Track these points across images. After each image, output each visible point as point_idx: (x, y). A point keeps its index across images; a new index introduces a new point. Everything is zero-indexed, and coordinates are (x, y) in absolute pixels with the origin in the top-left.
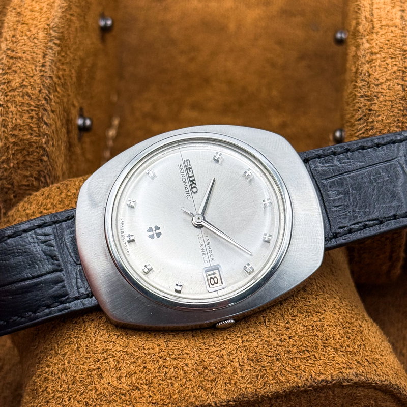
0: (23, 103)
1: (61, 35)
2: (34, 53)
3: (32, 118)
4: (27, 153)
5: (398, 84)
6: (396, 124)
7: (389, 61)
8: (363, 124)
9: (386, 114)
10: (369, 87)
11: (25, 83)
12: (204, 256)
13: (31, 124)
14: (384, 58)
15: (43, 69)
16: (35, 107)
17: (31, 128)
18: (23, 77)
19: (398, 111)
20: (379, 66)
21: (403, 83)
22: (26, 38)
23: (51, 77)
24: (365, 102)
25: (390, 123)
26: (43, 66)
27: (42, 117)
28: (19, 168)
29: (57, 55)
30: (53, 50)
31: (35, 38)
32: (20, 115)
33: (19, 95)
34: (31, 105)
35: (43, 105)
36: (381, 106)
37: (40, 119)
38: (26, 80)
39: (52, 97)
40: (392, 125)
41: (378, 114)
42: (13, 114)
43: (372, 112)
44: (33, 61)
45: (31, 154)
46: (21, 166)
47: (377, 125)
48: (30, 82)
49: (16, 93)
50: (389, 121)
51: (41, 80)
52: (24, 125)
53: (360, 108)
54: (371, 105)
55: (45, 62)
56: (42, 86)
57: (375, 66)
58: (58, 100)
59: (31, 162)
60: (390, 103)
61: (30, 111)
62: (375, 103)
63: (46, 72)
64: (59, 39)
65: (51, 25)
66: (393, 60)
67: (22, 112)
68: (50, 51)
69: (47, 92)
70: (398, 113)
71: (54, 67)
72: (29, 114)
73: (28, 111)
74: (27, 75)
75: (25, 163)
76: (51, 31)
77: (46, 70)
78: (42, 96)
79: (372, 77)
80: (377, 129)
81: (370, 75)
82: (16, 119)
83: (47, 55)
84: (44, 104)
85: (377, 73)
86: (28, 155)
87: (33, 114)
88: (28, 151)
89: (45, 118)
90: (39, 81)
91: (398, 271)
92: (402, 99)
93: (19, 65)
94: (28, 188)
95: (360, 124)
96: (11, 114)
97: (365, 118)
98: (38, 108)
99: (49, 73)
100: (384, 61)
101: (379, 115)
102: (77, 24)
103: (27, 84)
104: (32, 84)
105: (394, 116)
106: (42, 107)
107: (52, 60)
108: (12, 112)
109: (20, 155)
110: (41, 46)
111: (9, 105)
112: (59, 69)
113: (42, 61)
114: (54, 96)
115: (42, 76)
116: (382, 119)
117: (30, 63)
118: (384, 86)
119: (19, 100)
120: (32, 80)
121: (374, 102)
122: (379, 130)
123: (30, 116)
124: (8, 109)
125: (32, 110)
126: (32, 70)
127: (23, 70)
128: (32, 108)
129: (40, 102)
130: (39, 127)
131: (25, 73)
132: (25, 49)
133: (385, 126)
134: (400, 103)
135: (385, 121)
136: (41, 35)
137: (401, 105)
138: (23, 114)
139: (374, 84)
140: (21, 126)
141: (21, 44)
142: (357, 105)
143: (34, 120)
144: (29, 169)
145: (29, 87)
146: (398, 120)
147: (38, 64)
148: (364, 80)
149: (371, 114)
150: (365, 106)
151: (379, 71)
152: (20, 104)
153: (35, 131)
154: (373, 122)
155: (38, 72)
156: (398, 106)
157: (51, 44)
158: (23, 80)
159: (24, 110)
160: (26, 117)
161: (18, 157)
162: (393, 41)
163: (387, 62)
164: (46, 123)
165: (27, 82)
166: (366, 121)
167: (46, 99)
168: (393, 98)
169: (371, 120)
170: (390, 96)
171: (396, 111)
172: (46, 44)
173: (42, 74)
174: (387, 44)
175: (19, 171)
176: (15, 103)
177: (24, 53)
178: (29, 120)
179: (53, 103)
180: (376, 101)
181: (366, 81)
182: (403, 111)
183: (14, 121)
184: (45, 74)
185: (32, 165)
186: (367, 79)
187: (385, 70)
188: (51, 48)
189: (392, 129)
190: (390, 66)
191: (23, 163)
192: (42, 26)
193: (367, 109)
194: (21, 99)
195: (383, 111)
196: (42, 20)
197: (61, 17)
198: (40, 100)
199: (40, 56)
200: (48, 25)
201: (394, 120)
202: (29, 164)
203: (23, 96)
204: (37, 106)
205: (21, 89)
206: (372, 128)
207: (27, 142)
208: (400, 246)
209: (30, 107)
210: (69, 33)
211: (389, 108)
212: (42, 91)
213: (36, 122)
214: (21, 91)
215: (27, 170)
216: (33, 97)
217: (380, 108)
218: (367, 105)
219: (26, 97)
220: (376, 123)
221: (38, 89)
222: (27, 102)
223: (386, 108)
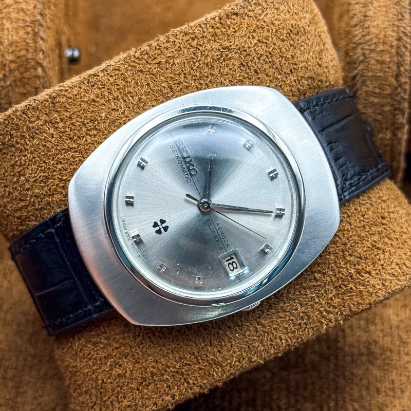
0: (18, 19)
3: (28, 33)
4: (24, 70)
6: (391, 29)
8: (359, 30)
9: (381, 20)
13: (27, 41)
16: (31, 23)
17: (27, 44)
19: (392, 16)
24: (360, 9)
25: (385, 28)
28: (16, 86)
32: (16, 32)
33: (14, 12)
34: (26, 21)
35: (38, 21)
37: (36, 34)
39: (47, 11)
40: (387, 30)
41: (373, 19)
42: (8, 31)
43: (367, 18)
45: (29, 71)
46: (18, 83)
49: (11, 10)
50: (384, 26)
52: (20, 42)
53: (355, 15)
54: (366, 11)
56: (37, 2)
59: (29, 79)
60: (384, 9)
61: (26, 28)
62: (370, 10)
67: (17, 29)
69: (42, 7)
70: (393, 18)
72: (25, 30)
73: (24, 27)
75: (23, 80)
78: (37, 11)
80: (373, 34)
82: (12, 36)
84: (39, 19)
86: (26, 72)
87: (29, 29)
88: (26, 68)
89: (41, 33)
95: (356, 30)
96: (6, 31)
97: (361, 24)
98: (34, 24)
101: (374, 21)
105: (389, 20)
106: (38, 23)
108: (8, 29)
109: (16, 72)
111: (5, 22)
116: (378, 25)
119: (14, 17)
121: (369, 8)
122: (374, 36)
123: (26, 32)
124: (4, 26)
125: (28, 26)
128: (27, 24)
129: (36, 18)
130: (35, 42)
133: (381, 31)
134: (394, 8)
135: (381, 26)
137: (395, 10)
140: (18, 43)
143: (30, 35)
144: (27, 86)
145: (24, 3)
146: (393, 25)
149: (366, 20)
150: (360, 12)
152: (16, 20)
153: (31, 46)
154: (368, 27)
156: (392, 11)
159: (20, 27)
160: (22, 33)
161: (15, 75)
164: (42, 39)
166: (362, 27)
167: (41, 14)
169: (366, 26)
171: (391, 15)
175: (17, 90)
176: (10, 20)
178: (25, 36)
179: (49, 21)
180: (371, 8)
182: (398, 16)
183: (10, 38)
189: (388, 33)
191: (20, 80)
193: (362, 16)
194: (16, 15)
195: (379, 16)
198: (35, 16)
201: (390, 25)
203: (18, 13)
204: (33, 22)
205: (15, 6)
206: (368, 33)
207: (24, 59)
209: (25, 23)
211: (383, 13)
212: (37, 7)
213: (32, 38)
214: (16, 8)
215: (24, 87)
216: (28, 13)
217: (375, 13)
218: (362, 11)
219: (21, 14)
220: (371, 29)
221: (32, 5)
222: (22, 18)
223: (380, 14)
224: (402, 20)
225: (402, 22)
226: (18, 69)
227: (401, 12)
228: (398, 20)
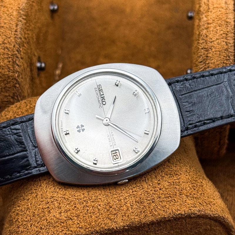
0: (4, 53)
1: (27, 13)
2: (11, 24)
3: (9, 62)
4: (7, 82)
5: (223, 41)
6: (222, 65)
7: (218, 28)
8: (203, 65)
9: (216, 59)
10: (207, 43)
11: (5, 42)
12: (110, 143)
13: (9, 66)
14: (215, 26)
15: (16, 33)
16: (11, 56)
17: (9, 68)
18: (4, 38)
19: (223, 57)
20: (212, 31)
21: (226, 41)
22: (6, 15)
23: (20, 38)
24: (204, 52)
25: (219, 64)
26: (16, 31)
27: (15, 61)
28: (2, 91)
29: (24, 25)
30: (22, 22)
31: (11, 15)
32: (3, 60)
33: (2, 48)
34: (9, 54)
35: (16, 54)
36: (214, 54)
37: (14, 62)
38: (6, 40)
39: (21, 49)
40: (220, 65)
41: (211, 59)
43: (208, 58)
44: (10, 29)
45: (9, 83)
46: (3, 90)
47: (211, 65)
48: (8, 41)
50: (218, 63)
51: (15, 39)
52: (5, 66)
53: (201, 55)
54: (208, 54)
55: (17, 29)
56: (15, 43)
57: (210, 31)
58: (25, 52)
59: (9, 88)
60: (219, 53)
61: (8, 58)
62: (210, 53)
63: (18, 35)
64: (25, 15)
65: (21, 8)
66: (220, 27)
68: (20, 23)
69: (18, 46)
70: (223, 58)
71: (22, 32)
72: (8, 59)
73: (7, 58)
74: (7, 37)
75: (6, 88)
76: (21, 11)
77: (18, 34)
78: (15, 49)
79: (208, 37)
80: (211, 67)
81: (207, 36)
83: (18, 25)
85: (211, 35)
86: (8, 83)
87: (10, 59)
89: (17, 62)
90: (13, 40)
91: (224, 151)
92: (225, 50)
93: (2, 31)
94: (7, 103)
95: (201, 65)
97: (204, 61)
98: (13, 56)
99: (19, 36)
100: (215, 28)
101: (212, 60)
102: (36, 7)
103: (6, 42)
104: (9, 42)
105: (221, 60)
106: (16, 56)
107: (21, 28)
109: (2, 84)
110: (15, 20)
112: (25, 33)
113: (15, 28)
114: (23, 49)
115: (15, 37)
116: (214, 62)
117: (8, 30)
118: (215, 43)
119: (2, 51)
120: (9, 40)
123: (9, 61)
125: (10, 57)
126: (10, 34)
127: (4, 34)
128: (9, 56)
129: (14, 53)
130: (14, 67)
131: (5, 35)
132: (6, 22)
133: (216, 66)
134: (224, 52)
135: (216, 63)
136: (15, 13)
137: (225, 54)
138: (5, 60)
139: (209, 41)
140: (3, 67)
141: (3, 19)
142: (200, 54)
143: (11, 63)
144: (8, 91)
145: (8, 44)
146: (223, 62)
147: (13, 30)
148: (203, 39)
149: (207, 59)
150: (204, 54)
151: (212, 34)
152: (3, 54)
153: (11, 69)
154: (209, 63)
155: (13, 35)
156: (223, 54)
157: (20, 19)
158: (4, 40)
159: (5, 57)
160: (6, 61)
161: (1, 85)
162: (221, 16)
163: (217, 28)
164: (17, 65)
165: (6, 41)
166: (205, 63)
167: (17, 51)
168: (221, 50)
169: (207, 62)
170: (219, 48)
171: (222, 57)
172: (18, 18)
173: (15, 36)
174: (217, 18)
175: (2, 93)
177: (5, 24)
178: (8, 63)
179: (22, 53)
180: (211, 52)
181: (204, 40)
182: (226, 57)
184: (17, 36)
185: (10, 90)
186: (205, 39)
187: (216, 33)
188: (21, 21)
190: (219, 31)
191: (4, 88)
192: (15, 8)
193: (205, 56)
194: (3, 51)
195: (215, 57)
196: (16, 5)
197: (26, 3)
198: (14, 51)
199: (14, 26)
200: (19, 8)
201: (221, 63)
202: (7, 89)
203: (4, 49)
204: (13, 55)
205: (3, 45)
206: (208, 67)
207: (7, 76)
208: (225, 137)
210: (32, 13)
211: (218, 55)
212: (15, 46)
213: (12, 64)
214: (3, 46)
215: (7, 92)
216: (10, 49)
217: (213, 55)
218: (205, 53)
219: (6, 50)
220: (210, 64)
221: (13, 45)
222: (6, 53)
223: (216, 55)
224: (229, 60)
225: (229, 61)
226: (3, 82)
227: (229, 55)
228: (227, 60)
